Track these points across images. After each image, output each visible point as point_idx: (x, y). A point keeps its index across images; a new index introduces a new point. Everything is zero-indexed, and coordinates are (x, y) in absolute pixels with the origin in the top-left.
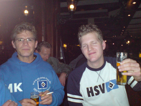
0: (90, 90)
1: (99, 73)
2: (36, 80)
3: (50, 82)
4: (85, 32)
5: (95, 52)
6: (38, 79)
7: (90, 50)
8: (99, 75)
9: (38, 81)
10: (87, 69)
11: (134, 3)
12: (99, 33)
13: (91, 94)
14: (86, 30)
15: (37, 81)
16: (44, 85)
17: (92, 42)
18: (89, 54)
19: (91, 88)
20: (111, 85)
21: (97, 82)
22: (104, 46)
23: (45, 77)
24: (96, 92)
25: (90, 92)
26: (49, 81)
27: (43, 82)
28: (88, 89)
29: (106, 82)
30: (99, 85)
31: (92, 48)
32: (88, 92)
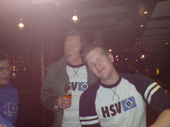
0: (105, 110)
1: (114, 90)
4: (87, 51)
5: (104, 67)
7: (98, 67)
8: (115, 93)
9: (9, 105)
10: (101, 87)
11: (146, 13)
12: (101, 47)
13: (106, 114)
14: (87, 49)
17: (98, 58)
18: (100, 72)
19: (106, 108)
20: (129, 104)
21: (113, 100)
22: (112, 59)
24: (113, 113)
25: (105, 112)
27: (13, 107)
28: (102, 108)
29: (122, 100)
30: (115, 103)
31: (100, 64)
32: (104, 112)
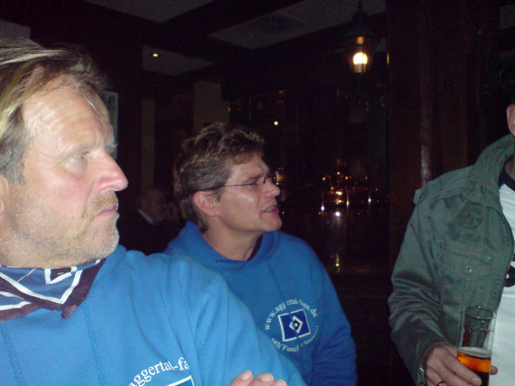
2: (273, 315)
3: (314, 312)
6: (278, 310)
9: (279, 317)
15: (276, 316)
16: (299, 324)
23: (298, 300)
26: (311, 308)
27: (295, 318)
